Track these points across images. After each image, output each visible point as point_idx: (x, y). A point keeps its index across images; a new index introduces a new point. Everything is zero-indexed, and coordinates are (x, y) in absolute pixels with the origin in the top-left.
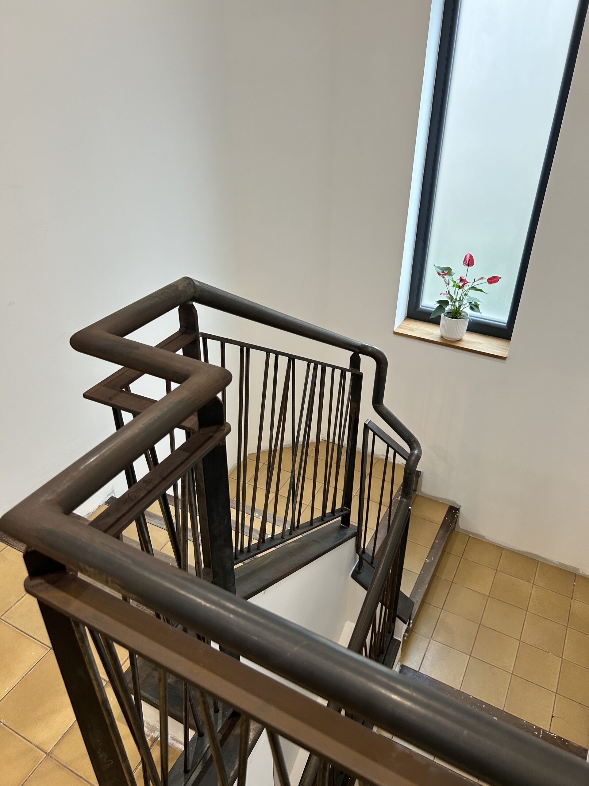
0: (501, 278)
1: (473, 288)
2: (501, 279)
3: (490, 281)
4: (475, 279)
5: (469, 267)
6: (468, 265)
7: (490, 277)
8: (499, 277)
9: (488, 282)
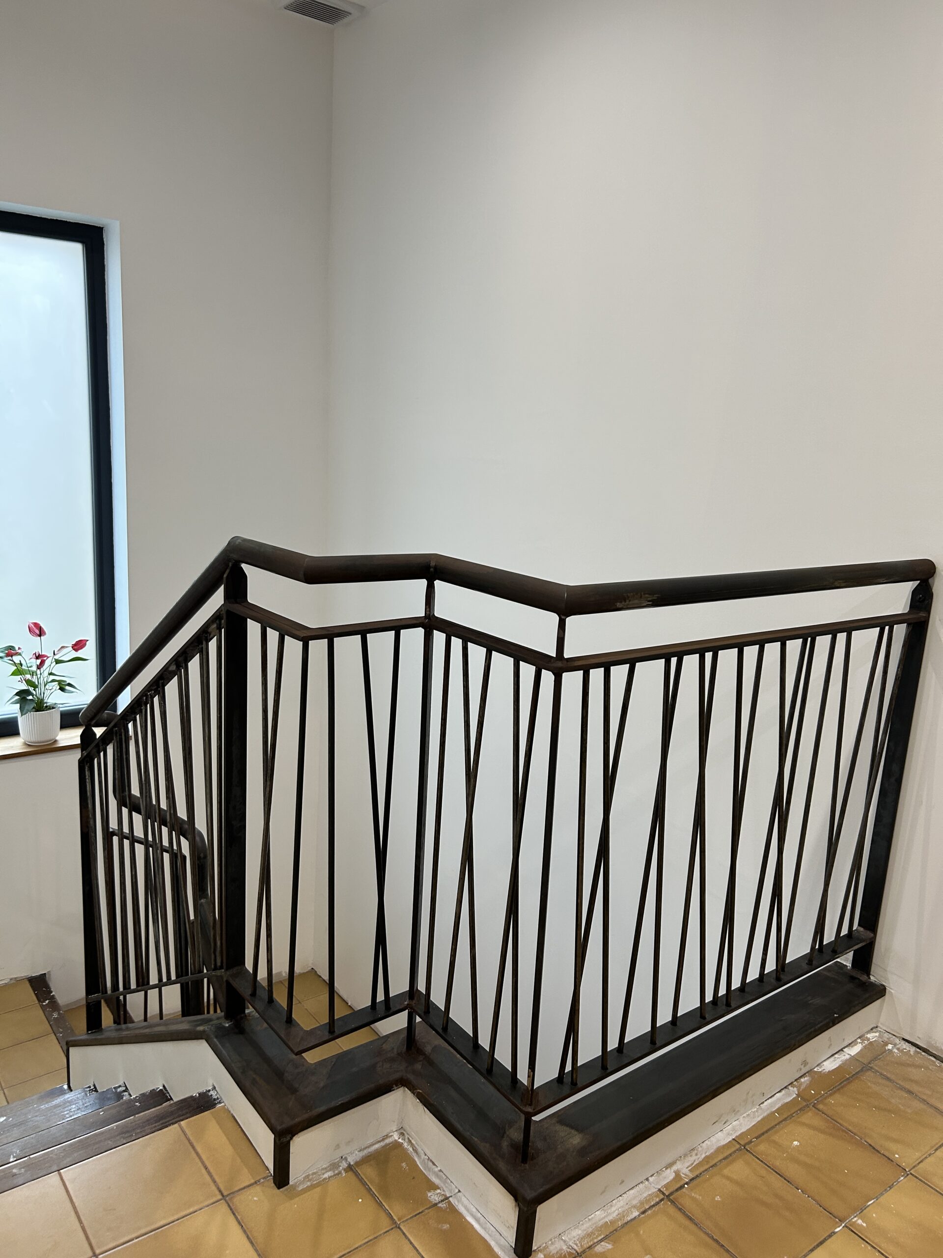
0: (88, 640)
1: (58, 662)
2: (88, 642)
3: (75, 648)
4: (54, 651)
5: (42, 637)
6: (40, 635)
7: (74, 643)
8: (85, 640)
9: (74, 649)
